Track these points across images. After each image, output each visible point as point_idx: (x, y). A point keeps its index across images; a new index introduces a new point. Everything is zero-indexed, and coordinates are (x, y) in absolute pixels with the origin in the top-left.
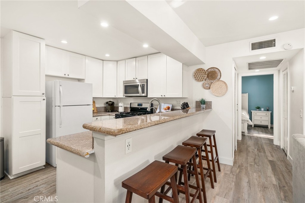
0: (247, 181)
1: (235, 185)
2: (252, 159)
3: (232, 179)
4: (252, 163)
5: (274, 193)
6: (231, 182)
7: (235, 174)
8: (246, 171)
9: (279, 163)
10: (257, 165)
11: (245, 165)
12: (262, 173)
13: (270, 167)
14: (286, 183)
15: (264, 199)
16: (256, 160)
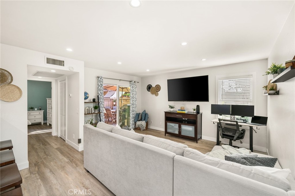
0: (49, 171)
1: (41, 180)
2: (43, 153)
3: (36, 178)
4: (45, 156)
5: (70, 167)
6: (36, 181)
7: (36, 172)
8: (43, 164)
9: (62, 147)
10: (49, 156)
11: (40, 161)
12: (56, 159)
13: (59, 153)
14: (73, 157)
15: (66, 174)
16: (46, 153)
